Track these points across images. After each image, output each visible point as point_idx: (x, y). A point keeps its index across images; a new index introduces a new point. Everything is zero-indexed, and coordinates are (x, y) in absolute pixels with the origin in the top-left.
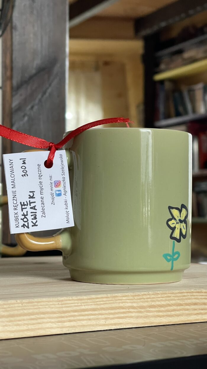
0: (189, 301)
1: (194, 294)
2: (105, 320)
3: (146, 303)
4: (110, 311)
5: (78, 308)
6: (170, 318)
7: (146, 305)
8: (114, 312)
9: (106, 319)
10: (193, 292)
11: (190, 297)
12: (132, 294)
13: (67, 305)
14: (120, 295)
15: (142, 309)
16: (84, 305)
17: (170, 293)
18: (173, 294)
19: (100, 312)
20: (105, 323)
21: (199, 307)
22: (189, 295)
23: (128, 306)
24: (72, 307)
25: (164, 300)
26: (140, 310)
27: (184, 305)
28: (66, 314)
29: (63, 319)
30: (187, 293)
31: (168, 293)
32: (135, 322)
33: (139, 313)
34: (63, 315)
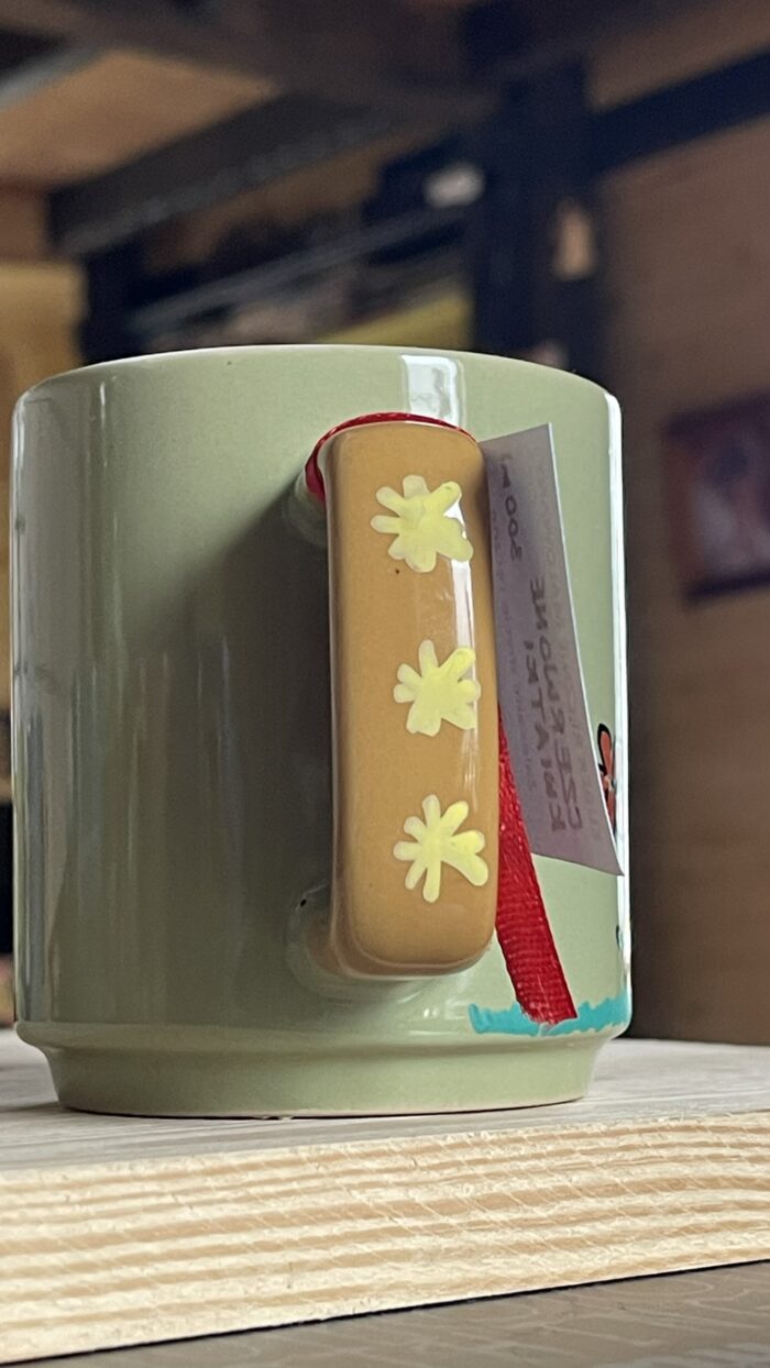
0: (651, 1173)
1: (672, 1138)
2: (287, 1276)
3: (466, 1185)
4: (306, 1228)
5: (160, 1219)
6: (574, 1256)
7: (469, 1194)
8: (326, 1234)
9: (291, 1268)
10: (663, 1129)
11: (654, 1153)
12: (404, 1146)
13: (108, 1207)
14: (353, 1151)
15: (450, 1214)
16: (191, 1205)
17: (570, 1137)
18: (581, 1140)
19: (266, 1235)
20: (288, 1291)
21: (690, 1200)
22: (649, 1144)
23: (388, 1203)
24: (130, 1218)
25: (545, 1172)
26: (444, 1220)
27: (628, 1190)
28: (106, 1253)
29: (89, 1277)
30: (641, 1132)
31: (563, 1136)
32: (423, 1279)
33: (437, 1234)
34: (89, 1256)
